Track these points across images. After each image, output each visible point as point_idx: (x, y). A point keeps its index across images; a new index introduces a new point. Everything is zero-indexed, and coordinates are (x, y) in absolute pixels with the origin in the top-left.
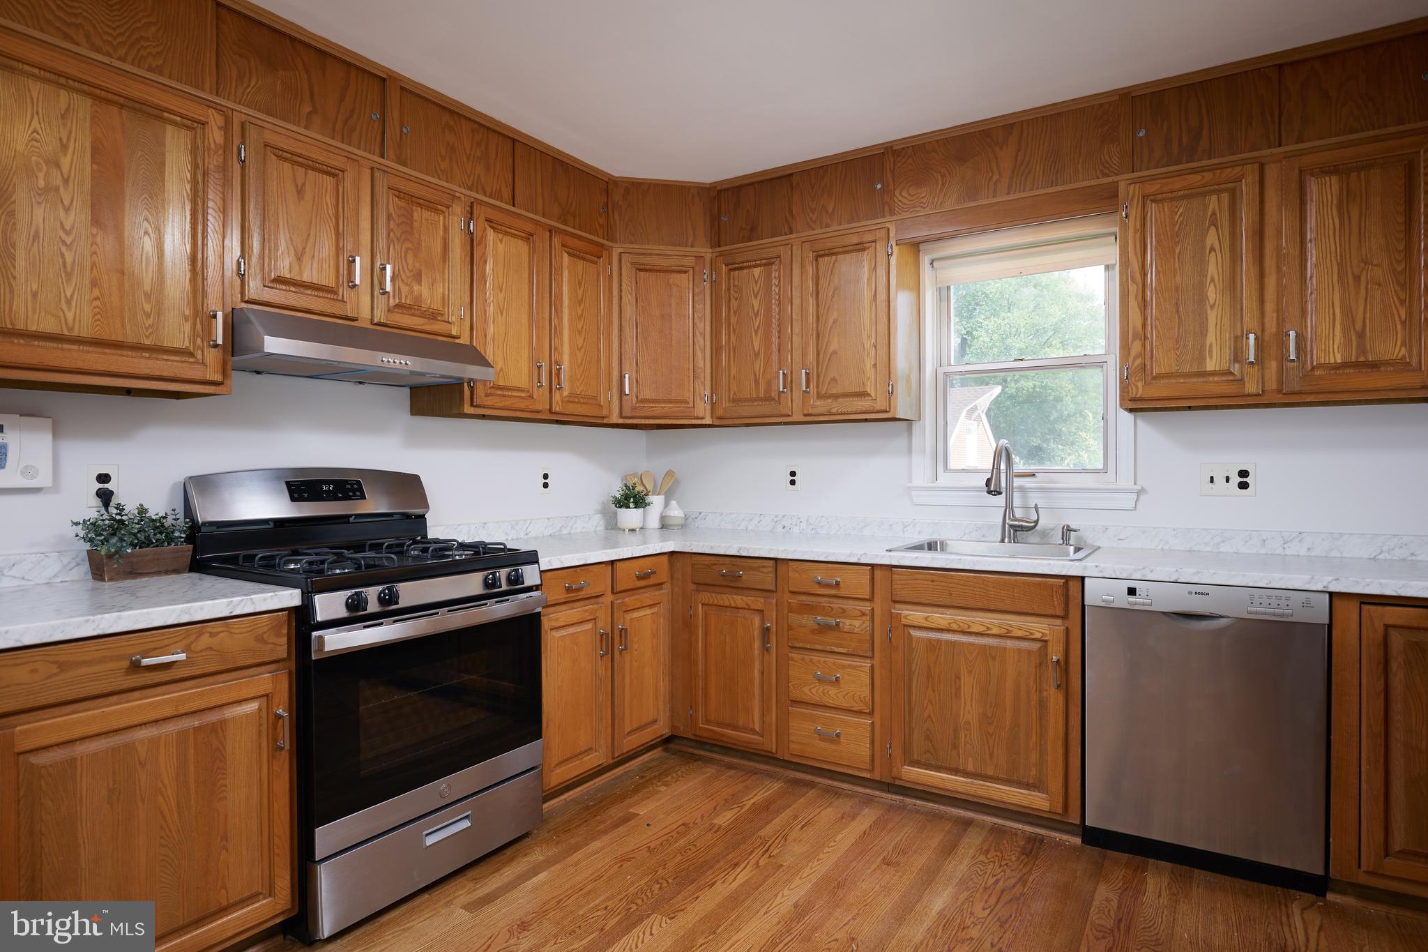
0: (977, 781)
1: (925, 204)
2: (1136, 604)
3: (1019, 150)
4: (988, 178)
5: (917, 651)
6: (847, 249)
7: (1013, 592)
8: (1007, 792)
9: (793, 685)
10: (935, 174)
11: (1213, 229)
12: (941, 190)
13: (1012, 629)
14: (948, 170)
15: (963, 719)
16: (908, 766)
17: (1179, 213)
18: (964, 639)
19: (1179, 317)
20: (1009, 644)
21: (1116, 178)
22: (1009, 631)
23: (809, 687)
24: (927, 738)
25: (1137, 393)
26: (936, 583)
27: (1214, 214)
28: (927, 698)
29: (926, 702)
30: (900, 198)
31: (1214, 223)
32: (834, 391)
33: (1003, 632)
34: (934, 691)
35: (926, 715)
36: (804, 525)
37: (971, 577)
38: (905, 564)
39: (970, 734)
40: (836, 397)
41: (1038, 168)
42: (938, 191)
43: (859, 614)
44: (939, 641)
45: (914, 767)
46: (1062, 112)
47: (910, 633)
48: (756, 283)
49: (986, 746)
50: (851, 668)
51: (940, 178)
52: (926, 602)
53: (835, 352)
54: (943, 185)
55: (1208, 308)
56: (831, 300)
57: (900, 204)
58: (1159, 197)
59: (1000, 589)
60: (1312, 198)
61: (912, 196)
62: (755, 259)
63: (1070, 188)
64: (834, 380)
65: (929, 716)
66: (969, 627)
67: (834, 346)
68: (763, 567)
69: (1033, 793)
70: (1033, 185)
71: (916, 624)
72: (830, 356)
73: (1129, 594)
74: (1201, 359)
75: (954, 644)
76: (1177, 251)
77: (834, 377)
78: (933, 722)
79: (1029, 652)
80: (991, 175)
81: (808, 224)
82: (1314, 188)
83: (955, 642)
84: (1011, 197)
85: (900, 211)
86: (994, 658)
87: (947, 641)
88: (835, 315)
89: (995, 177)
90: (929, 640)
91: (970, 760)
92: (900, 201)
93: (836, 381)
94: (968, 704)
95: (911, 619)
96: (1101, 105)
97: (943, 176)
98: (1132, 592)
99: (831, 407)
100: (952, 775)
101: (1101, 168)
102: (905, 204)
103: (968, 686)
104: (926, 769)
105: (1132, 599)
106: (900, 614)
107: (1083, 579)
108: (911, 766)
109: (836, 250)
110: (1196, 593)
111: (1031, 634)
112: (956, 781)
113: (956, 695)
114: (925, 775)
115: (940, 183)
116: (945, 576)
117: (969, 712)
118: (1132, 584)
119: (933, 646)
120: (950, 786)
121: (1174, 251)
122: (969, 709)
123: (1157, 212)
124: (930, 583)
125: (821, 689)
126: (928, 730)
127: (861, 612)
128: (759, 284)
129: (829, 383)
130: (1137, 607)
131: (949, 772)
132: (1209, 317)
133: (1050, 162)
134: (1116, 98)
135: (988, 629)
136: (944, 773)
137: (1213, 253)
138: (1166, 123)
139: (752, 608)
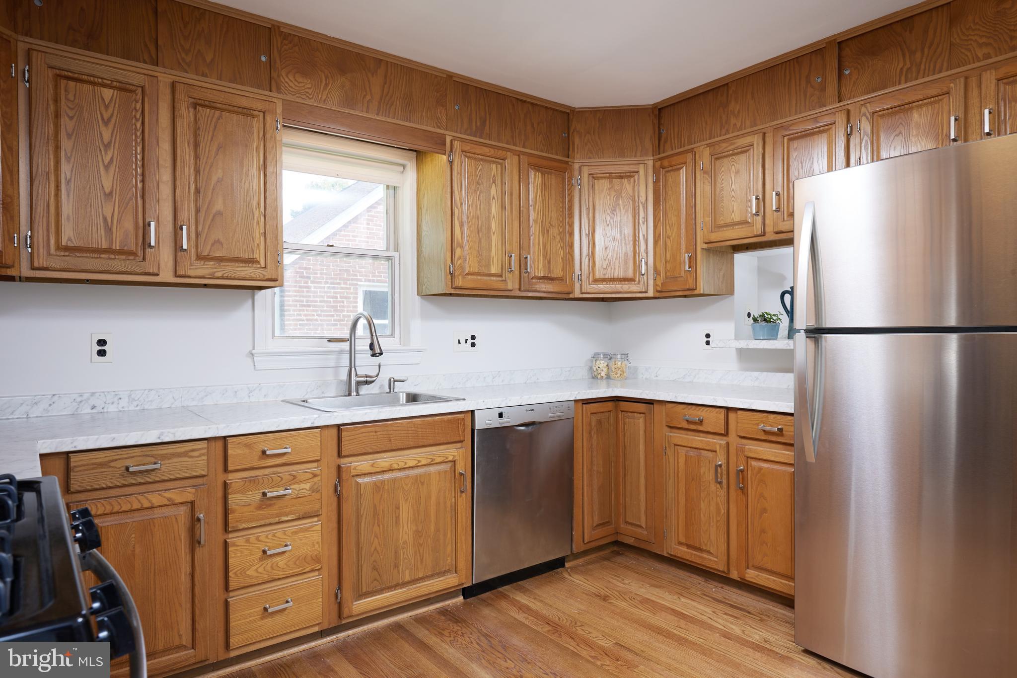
0: (411, 587)
1: (310, 95)
2: (503, 423)
3: (385, 83)
4: (363, 96)
5: (365, 496)
6: (232, 108)
7: (435, 429)
8: (431, 585)
9: (235, 573)
10: (320, 73)
11: (494, 184)
12: (325, 89)
13: (434, 457)
14: (330, 74)
15: (402, 540)
16: (356, 601)
17: (479, 169)
18: (400, 474)
19: (479, 237)
20: (432, 469)
21: (446, 132)
22: (433, 460)
23: (255, 568)
24: (375, 568)
25: (459, 284)
26: (379, 433)
27: (494, 176)
28: (373, 534)
29: (373, 537)
30: (287, 80)
31: (494, 182)
32: (218, 254)
33: (429, 461)
34: (379, 526)
35: (373, 549)
36: (124, 403)
37: (405, 422)
38: (356, 421)
39: (407, 551)
40: (219, 260)
41: (398, 104)
42: (322, 89)
43: (311, 476)
44: (383, 482)
45: (361, 599)
46: (414, 69)
47: (357, 482)
48: (107, 107)
49: (418, 554)
50: (303, 532)
51: (324, 78)
52: (371, 451)
53: (219, 213)
54: (326, 85)
55: (492, 234)
56: (215, 157)
57: (287, 85)
58: (468, 154)
59: (426, 429)
60: (532, 182)
61: (299, 83)
62: (104, 76)
63: (419, 128)
64: (218, 242)
65: (375, 549)
66: (405, 464)
67: (219, 206)
68: (193, 450)
69: (447, 577)
70: (395, 115)
71: (363, 472)
72: (214, 217)
73: (499, 417)
74: (488, 266)
75: (394, 480)
76: (478, 193)
77: (218, 240)
78: (379, 554)
79: (445, 472)
80: (365, 93)
81: (180, 64)
82: (533, 176)
83: (395, 479)
84: (379, 118)
85: (286, 92)
86: (422, 483)
87: (389, 480)
88: (220, 174)
89: (368, 97)
90: (375, 483)
91: (407, 572)
92: (287, 82)
93: (222, 244)
94: (405, 527)
95: (360, 468)
96: (436, 76)
97: (327, 77)
98: (501, 415)
99: (215, 270)
100: (392, 591)
101: (436, 121)
102: (292, 87)
103: (405, 513)
104: (371, 597)
105: (501, 420)
106: (350, 466)
107: (473, 412)
108: (359, 600)
109: (218, 105)
110: (529, 410)
111: (447, 458)
112: (397, 594)
113: (396, 522)
114: (373, 601)
115: (324, 82)
116: (386, 426)
117: (406, 533)
118: (500, 410)
119: (378, 487)
120: (393, 601)
121: (477, 193)
122: (406, 531)
123: (468, 165)
124: (374, 434)
125: (270, 565)
126: (375, 561)
127: (312, 474)
128: (111, 109)
129: (213, 245)
130: (503, 425)
131: (390, 590)
132: (492, 239)
133: (406, 103)
134: (445, 76)
135: (419, 461)
136: (386, 593)
137: (494, 200)
138: (470, 107)
139: (177, 501)
